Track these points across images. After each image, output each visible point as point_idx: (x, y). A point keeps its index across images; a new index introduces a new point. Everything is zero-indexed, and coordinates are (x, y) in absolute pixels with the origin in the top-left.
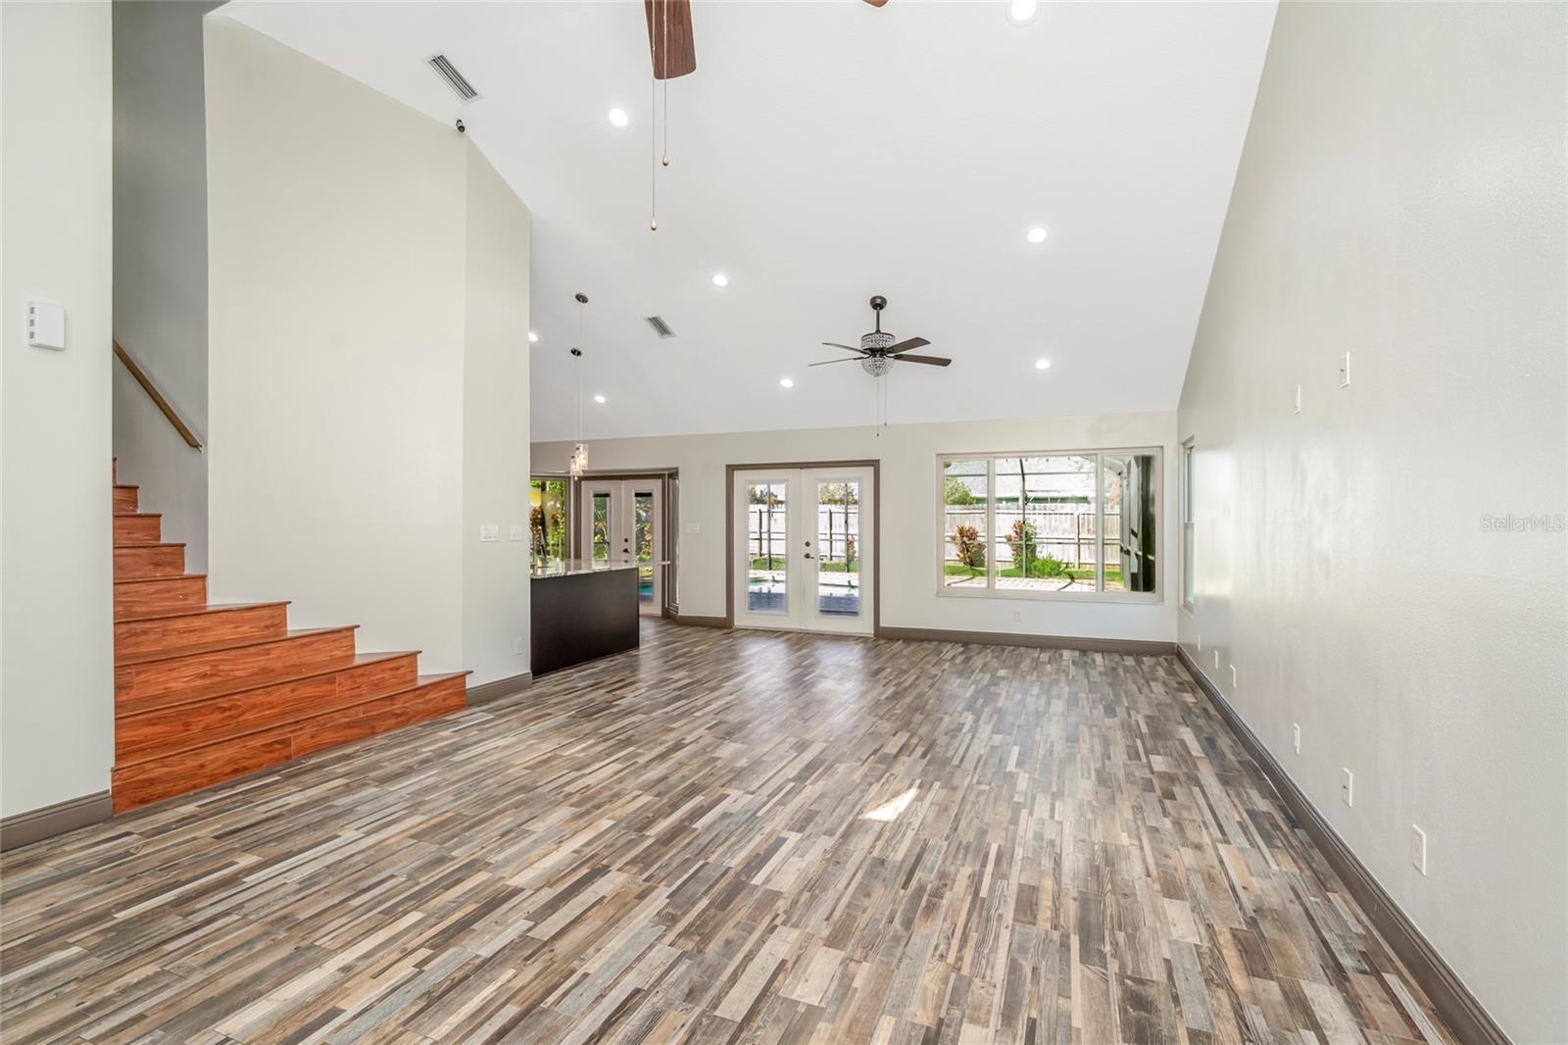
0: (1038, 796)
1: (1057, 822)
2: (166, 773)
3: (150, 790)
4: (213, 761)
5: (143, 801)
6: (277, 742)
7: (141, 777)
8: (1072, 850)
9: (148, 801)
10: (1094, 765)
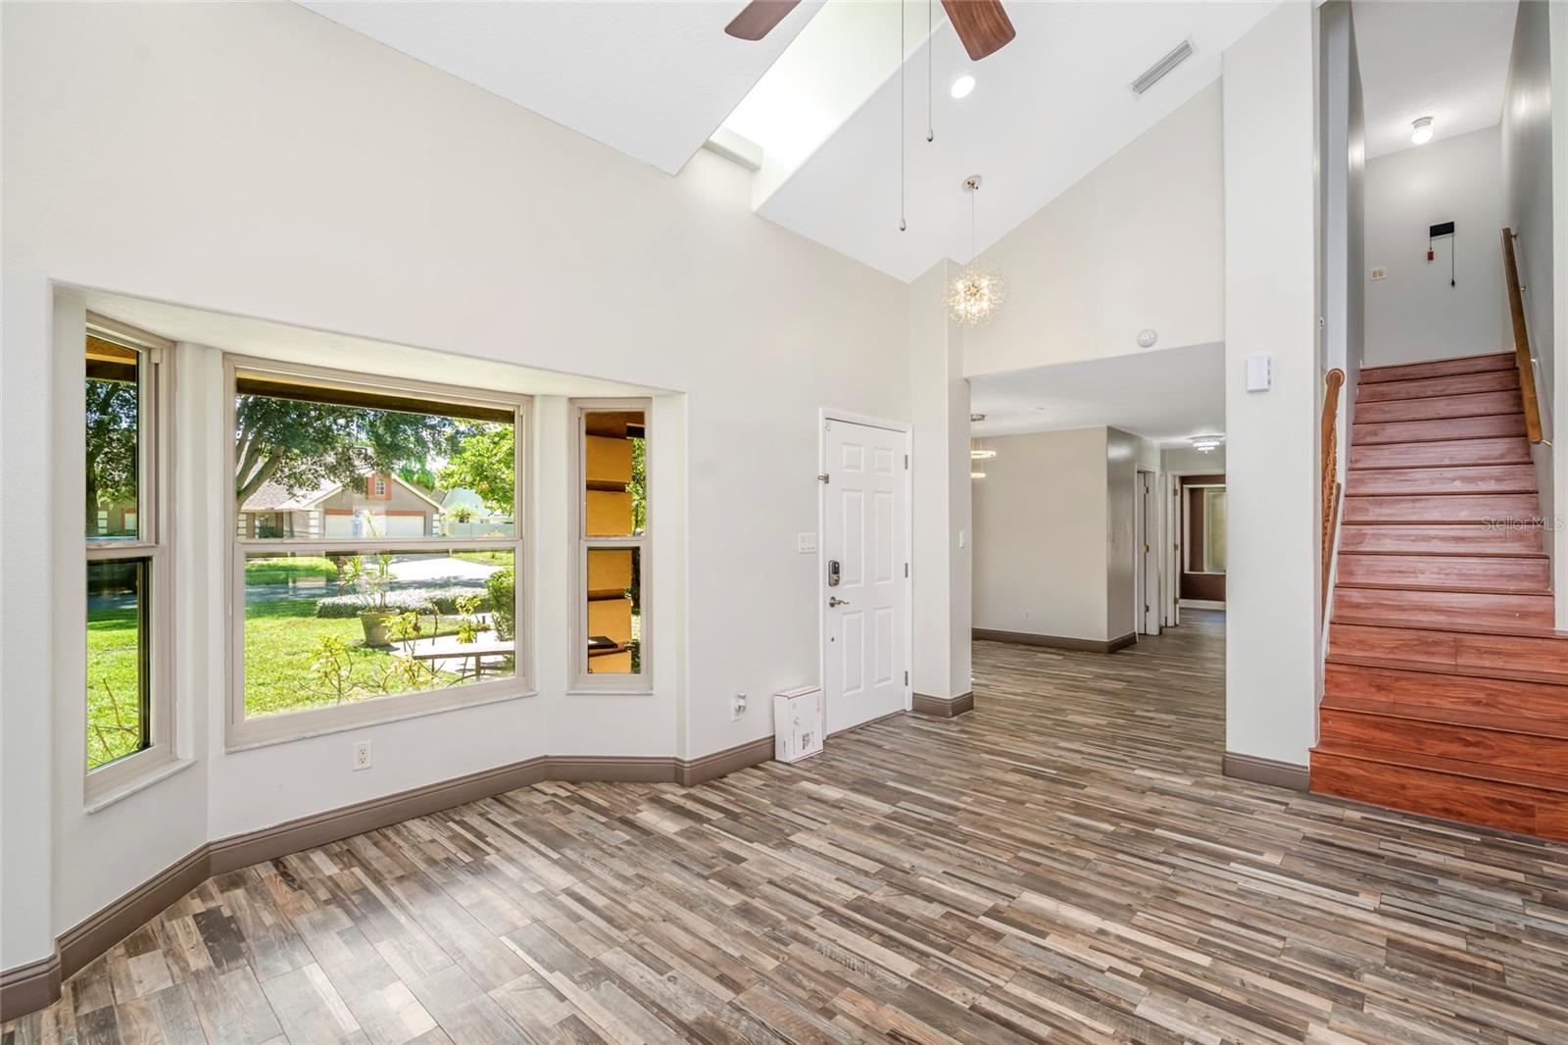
2: (1361, 775)
3: (1347, 785)
4: (1418, 787)
5: (1338, 792)
6: (1511, 803)
7: (1336, 768)
9: (1343, 795)
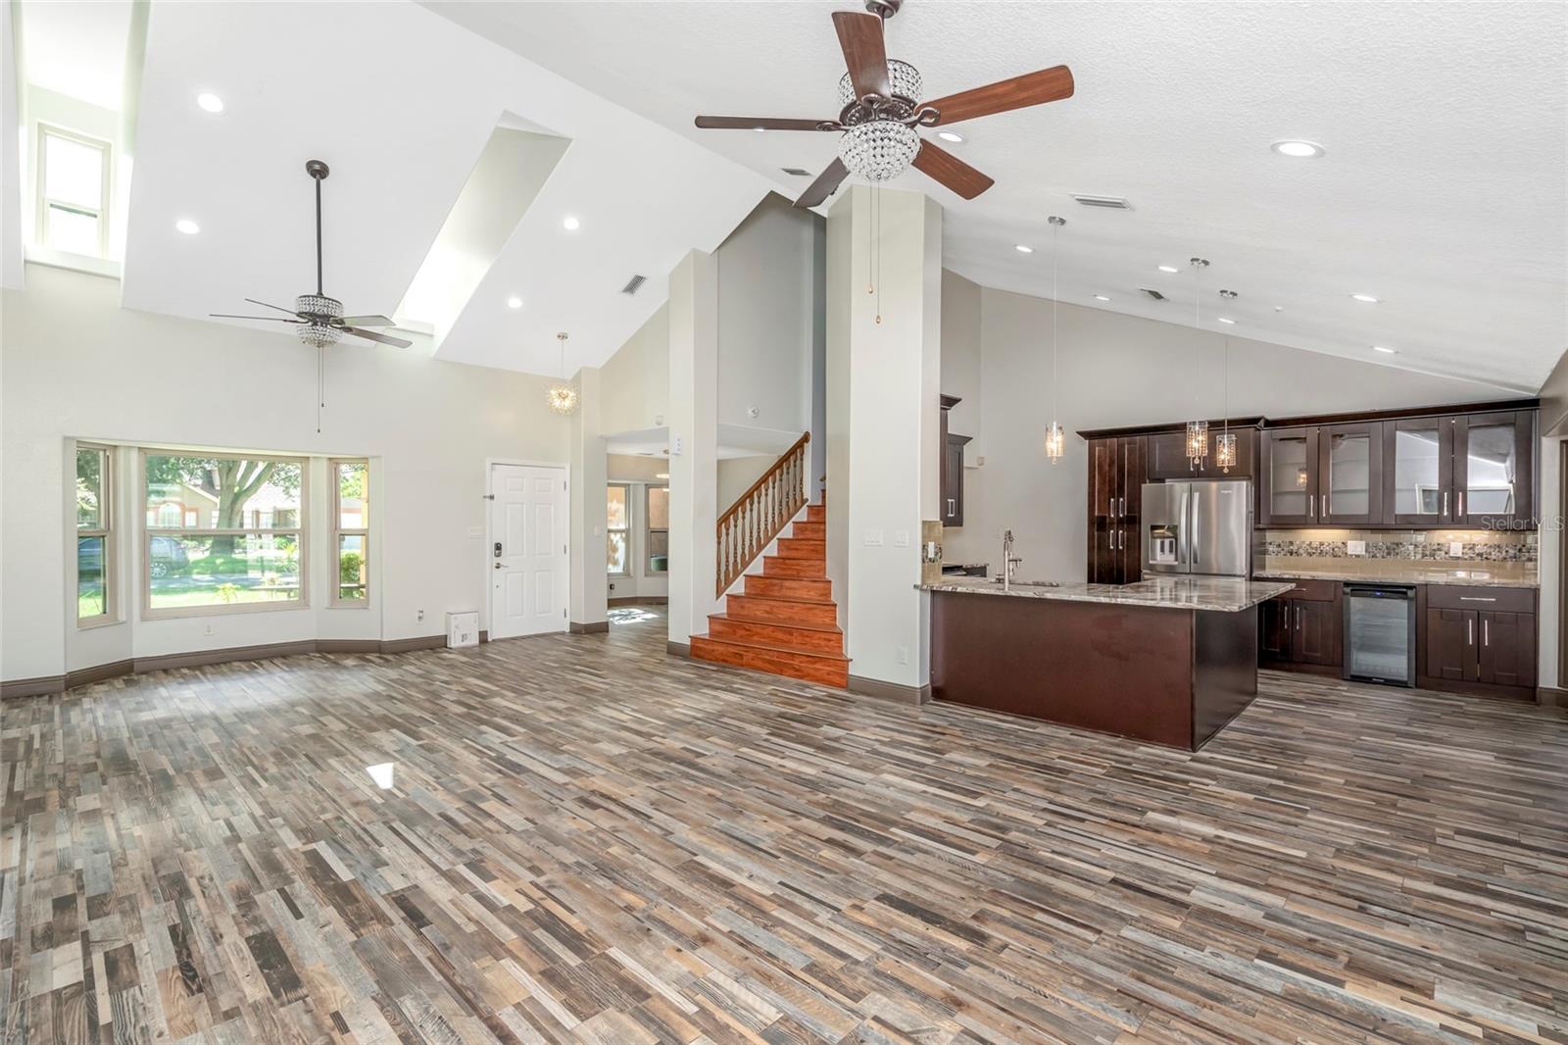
0: (258, 832)
1: (218, 819)
8: (193, 807)
10: (197, 904)
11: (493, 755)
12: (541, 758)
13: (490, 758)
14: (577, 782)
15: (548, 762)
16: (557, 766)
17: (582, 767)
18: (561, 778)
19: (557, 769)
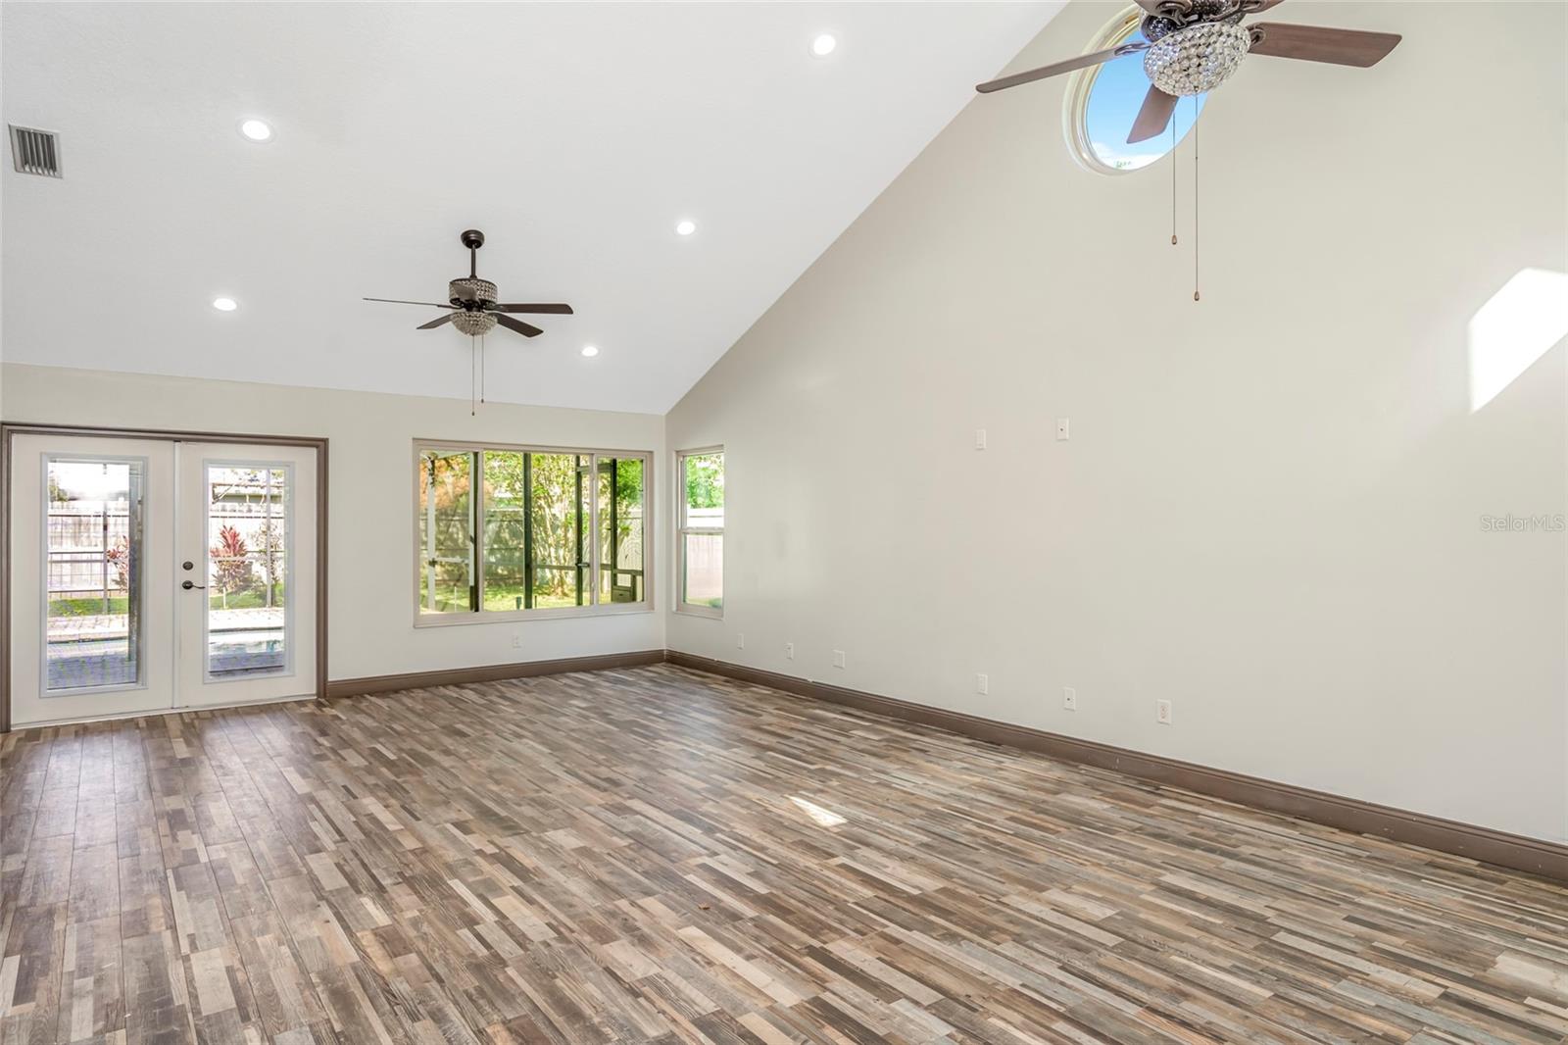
11: (718, 835)
12: (658, 827)
13: (722, 831)
14: (618, 799)
15: (649, 822)
16: (638, 817)
17: (611, 815)
18: (636, 804)
19: (638, 813)
